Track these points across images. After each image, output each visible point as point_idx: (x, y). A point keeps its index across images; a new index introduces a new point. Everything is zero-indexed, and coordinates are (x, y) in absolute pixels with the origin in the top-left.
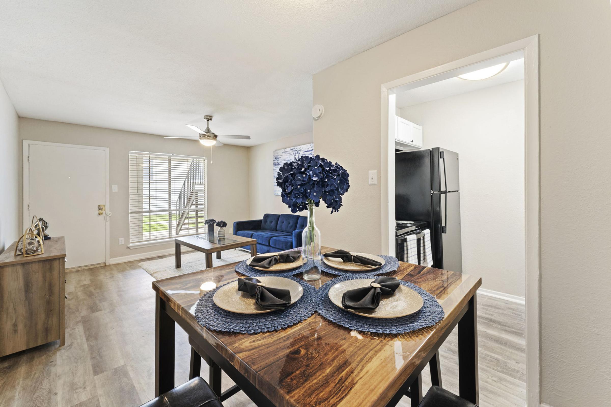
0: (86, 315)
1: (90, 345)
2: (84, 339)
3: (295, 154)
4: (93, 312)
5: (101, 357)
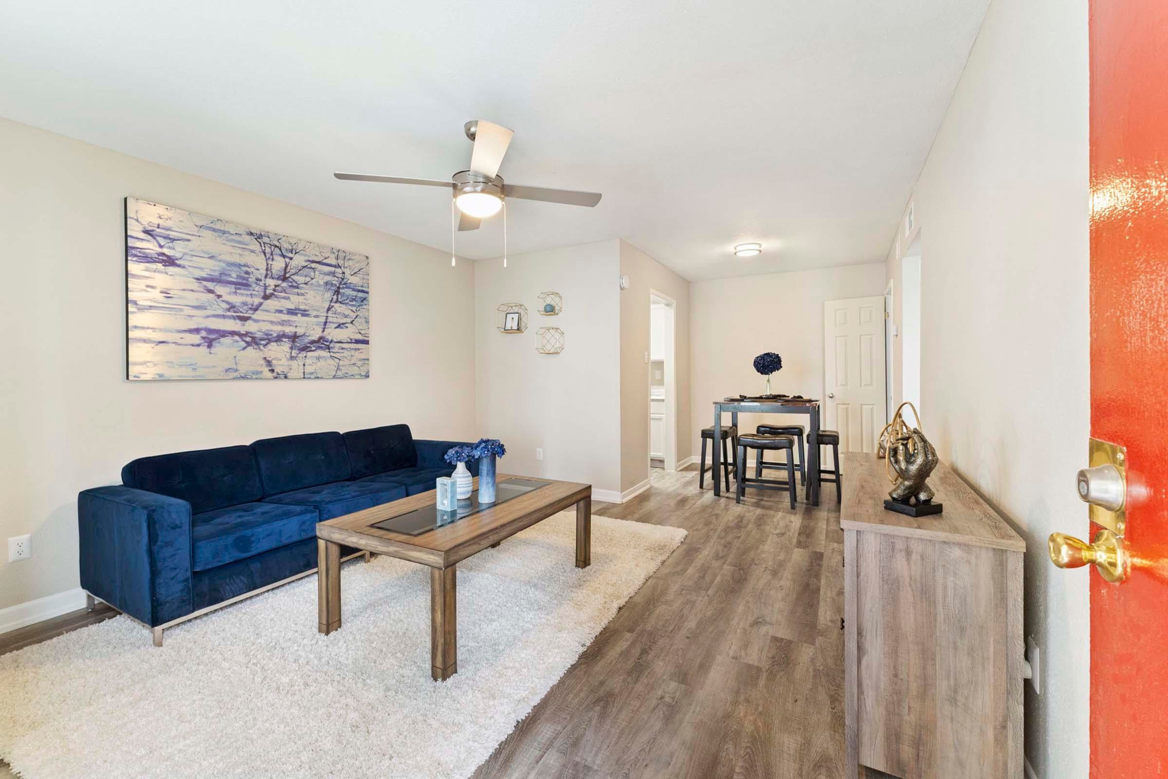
0: (805, 645)
1: (817, 580)
2: (822, 592)
3: (268, 255)
4: (790, 642)
5: (812, 562)
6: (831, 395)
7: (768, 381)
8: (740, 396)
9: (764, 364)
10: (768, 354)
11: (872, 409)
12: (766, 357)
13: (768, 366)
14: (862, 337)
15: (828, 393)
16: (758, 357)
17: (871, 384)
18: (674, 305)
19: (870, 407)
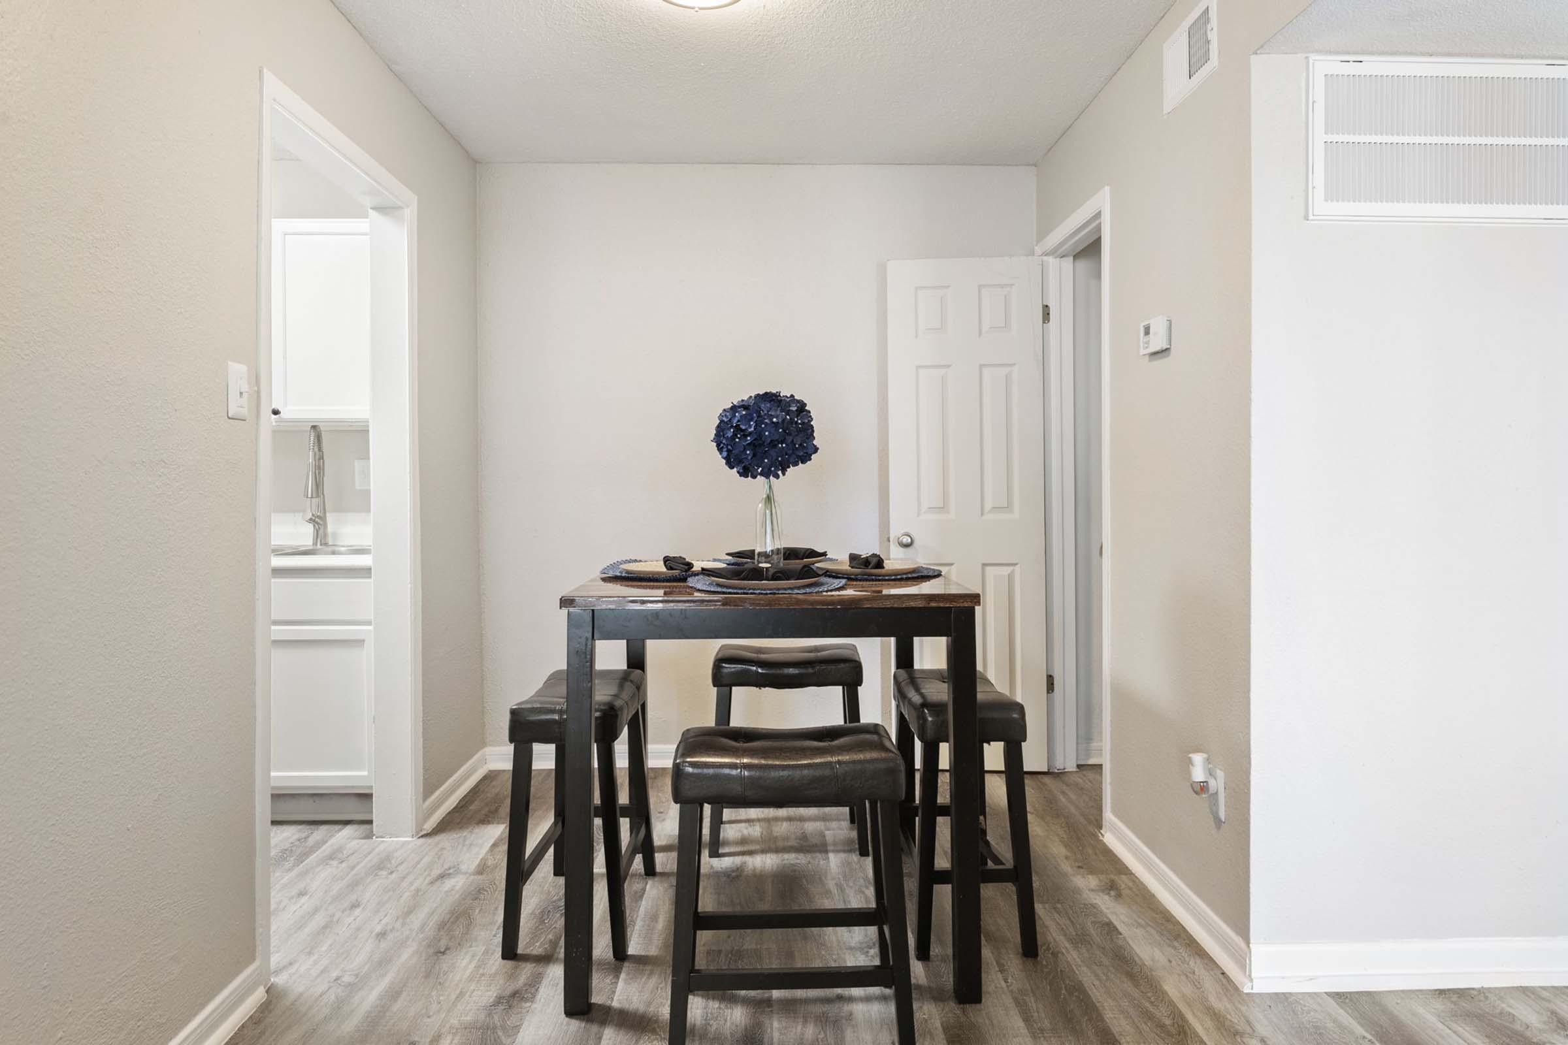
6: (907, 540)
7: (769, 499)
8: (667, 560)
9: (759, 434)
10: (771, 398)
11: (1011, 577)
12: (765, 406)
13: (773, 444)
14: (986, 371)
15: (895, 531)
16: (734, 408)
17: (1009, 508)
18: (410, 213)
19: (1006, 570)
